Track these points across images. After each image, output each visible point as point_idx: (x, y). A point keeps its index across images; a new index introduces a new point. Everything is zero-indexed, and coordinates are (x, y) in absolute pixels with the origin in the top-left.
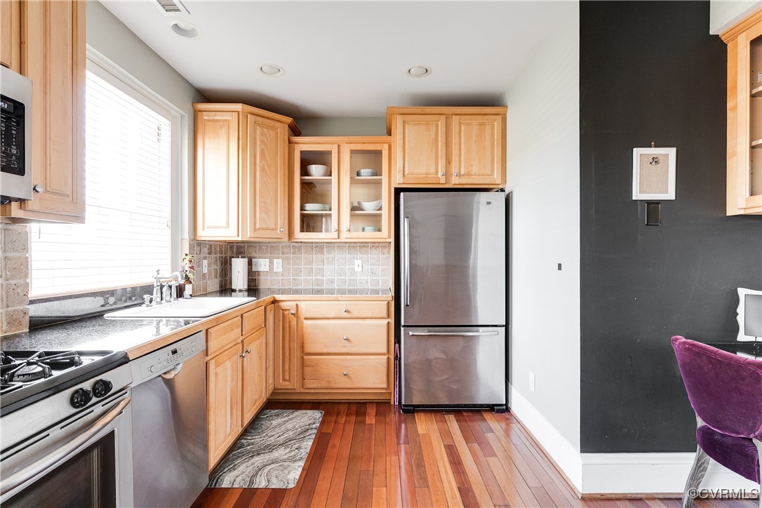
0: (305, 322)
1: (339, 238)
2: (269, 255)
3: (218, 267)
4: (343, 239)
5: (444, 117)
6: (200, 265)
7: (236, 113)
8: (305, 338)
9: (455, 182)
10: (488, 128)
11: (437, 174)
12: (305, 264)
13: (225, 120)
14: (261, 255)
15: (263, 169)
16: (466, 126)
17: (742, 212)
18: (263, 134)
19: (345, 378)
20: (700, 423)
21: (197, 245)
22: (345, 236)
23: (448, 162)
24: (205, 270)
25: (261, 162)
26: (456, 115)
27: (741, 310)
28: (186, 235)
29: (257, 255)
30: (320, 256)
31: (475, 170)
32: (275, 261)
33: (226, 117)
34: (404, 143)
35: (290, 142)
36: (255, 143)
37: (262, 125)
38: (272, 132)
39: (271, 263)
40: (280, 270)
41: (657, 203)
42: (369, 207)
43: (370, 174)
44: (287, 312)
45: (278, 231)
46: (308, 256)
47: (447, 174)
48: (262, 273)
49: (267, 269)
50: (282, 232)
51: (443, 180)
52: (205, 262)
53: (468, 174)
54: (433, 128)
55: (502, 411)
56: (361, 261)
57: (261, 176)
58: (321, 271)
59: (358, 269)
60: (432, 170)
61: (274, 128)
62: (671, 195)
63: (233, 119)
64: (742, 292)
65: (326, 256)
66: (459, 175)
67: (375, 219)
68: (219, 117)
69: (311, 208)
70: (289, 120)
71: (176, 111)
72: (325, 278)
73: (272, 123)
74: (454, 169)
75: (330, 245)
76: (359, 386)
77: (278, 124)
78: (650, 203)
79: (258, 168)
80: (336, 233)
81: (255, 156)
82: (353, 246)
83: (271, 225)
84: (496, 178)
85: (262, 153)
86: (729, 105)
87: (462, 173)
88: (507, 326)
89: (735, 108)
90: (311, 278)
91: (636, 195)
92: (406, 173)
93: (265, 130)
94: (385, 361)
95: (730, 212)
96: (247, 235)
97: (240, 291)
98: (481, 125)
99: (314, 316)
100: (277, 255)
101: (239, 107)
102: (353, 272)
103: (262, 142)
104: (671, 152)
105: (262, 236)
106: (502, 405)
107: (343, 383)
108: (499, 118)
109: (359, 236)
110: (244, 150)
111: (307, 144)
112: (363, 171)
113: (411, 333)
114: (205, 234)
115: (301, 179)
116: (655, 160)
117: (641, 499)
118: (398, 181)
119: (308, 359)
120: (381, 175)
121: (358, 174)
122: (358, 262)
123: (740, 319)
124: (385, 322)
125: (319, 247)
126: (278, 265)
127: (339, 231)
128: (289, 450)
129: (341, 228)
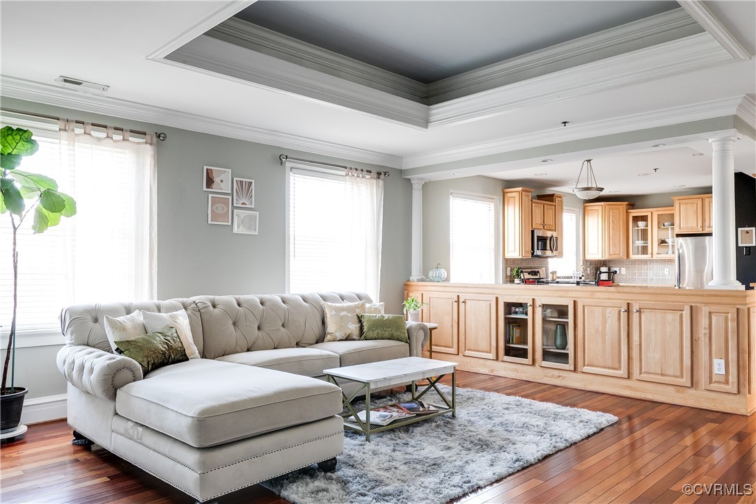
3: (594, 271)
5: (701, 199)
6: (587, 270)
7: (601, 206)
9: (707, 230)
11: (697, 227)
12: (638, 270)
15: (613, 228)
18: (613, 213)
21: (585, 261)
22: (655, 257)
23: (703, 220)
24: (589, 272)
26: (708, 197)
28: (581, 258)
30: (646, 267)
33: (597, 208)
35: (627, 212)
36: (609, 217)
37: (613, 209)
38: (618, 211)
39: (620, 270)
40: (625, 273)
41: (749, 247)
43: (669, 225)
45: (622, 255)
46: (639, 266)
47: (703, 227)
51: (701, 229)
52: (589, 269)
54: (695, 205)
56: (668, 269)
57: (612, 231)
58: (647, 274)
59: (666, 273)
60: (695, 225)
61: (619, 209)
62: (753, 245)
63: (600, 208)
65: (649, 267)
66: (709, 227)
68: (594, 208)
69: (638, 243)
70: (627, 203)
71: (576, 209)
73: (617, 206)
74: (707, 224)
77: (621, 206)
79: (611, 229)
81: (609, 222)
83: (618, 252)
87: (711, 225)
91: (740, 245)
92: (681, 227)
93: (614, 211)
96: (606, 257)
101: (602, 203)
102: (664, 275)
103: (613, 216)
105: (612, 257)
110: (605, 221)
111: (635, 213)
112: (666, 224)
114: (589, 257)
115: (633, 230)
116: (747, 232)
118: (677, 231)
120: (674, 226)
121: (664, 225)
122: (667, 270)
125: (645, 262)
126: (623, 271)
127: (652, 254)
129: (654, 252)
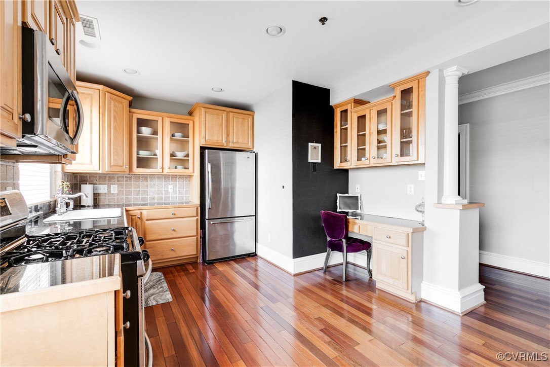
0: (147, 222)
1: (163, 172)
2: (107, 182)
4: (165, 173)
5: (225, 112)
7: (98, 91)
8: (147, 232)
9: (231, 146)
10: (246, 121)
11: (222, 141)
12: (135, 188)
13: (89, 94)
14: (101, 182)
15: (115, 128)
16: (236, 118)
17: (338, 168)
18: (115, 106)
19: (172, 252)
20: (329, 239)
22: (166, 171)
23: (228, 135)
25: (114, 123)
26: (231, 112)
27: (338, 201)
28: (60, 169)
29: (98, 183)
30: (145, 183)
31: (240, 141)
32: (112, 186)
34: (206, 123)
36: (110, 111)
37: (115, 100)
38: (120, 105)
39: (109, 188)
40: (116, 192)
42: (180, 155)
43: (181, 136)
44: (134, 217)
45: (124, 167)
46: (137, 183)
47: (228, 142)
48: (101, 195)
49: (106, 191)
50: (126, 168)
51: (225, 144)
53: (237, 143)
54: (221, 118)
55: (254, 256)
56: (172, 186)
57: (114, 132)
58: (146, 192)
59: (170, 190)
60: (220, 139)
61: (122, 103)
62: (319, 161)
63: (95, 93)
64: (338, 195)
65: (149, 183)
66: (233, 143)
67: (183, 162)
69: (143, 154)
70: (131, 98)
72: (148, 197)
74: (231, 140)
75: (152, 176)
76: (180, 255)
77: (124, 100)
78: (314, 163)
79: (112, 127)
80: (161, 169)
81: (110, 119)
82: (167, 177)
83: (121, 164)
84: (250, 145)
85: (115, 118)
86: (335, 130)
87: (234, 141)
88: (255, 216)
89: (336, 132)
90: (139, 196)
91: (310, 160)
92: (207, 139)
93: (116, 103)
94: (196, 239)
95: (336, 167)
96: (105, 170)
97: (89, 206)
98: (243, 119)
99: (152, 218)
100: (114, 183)
101: (101, 87)
102: (167, 192)
103: (114, 111)
104: (320, 145)
106: (254, 253)
107: (172, 255)
108: (251, 117)
109: (174, 171)
112: (177, 134)
113: (211, 223)
115: (137, 136)
116: (315, 148)
117: (311, 272)
118: (203, 144)
119: (149, 244)
120: (189, 138)
121: (173, 135)
122: (170, 187)
123: (338, 204)
124: (196, 218)
125: (145, 177)
126: (114, 189)
127: (163, 168)
128: (157, 289)
129: (164, 167)
